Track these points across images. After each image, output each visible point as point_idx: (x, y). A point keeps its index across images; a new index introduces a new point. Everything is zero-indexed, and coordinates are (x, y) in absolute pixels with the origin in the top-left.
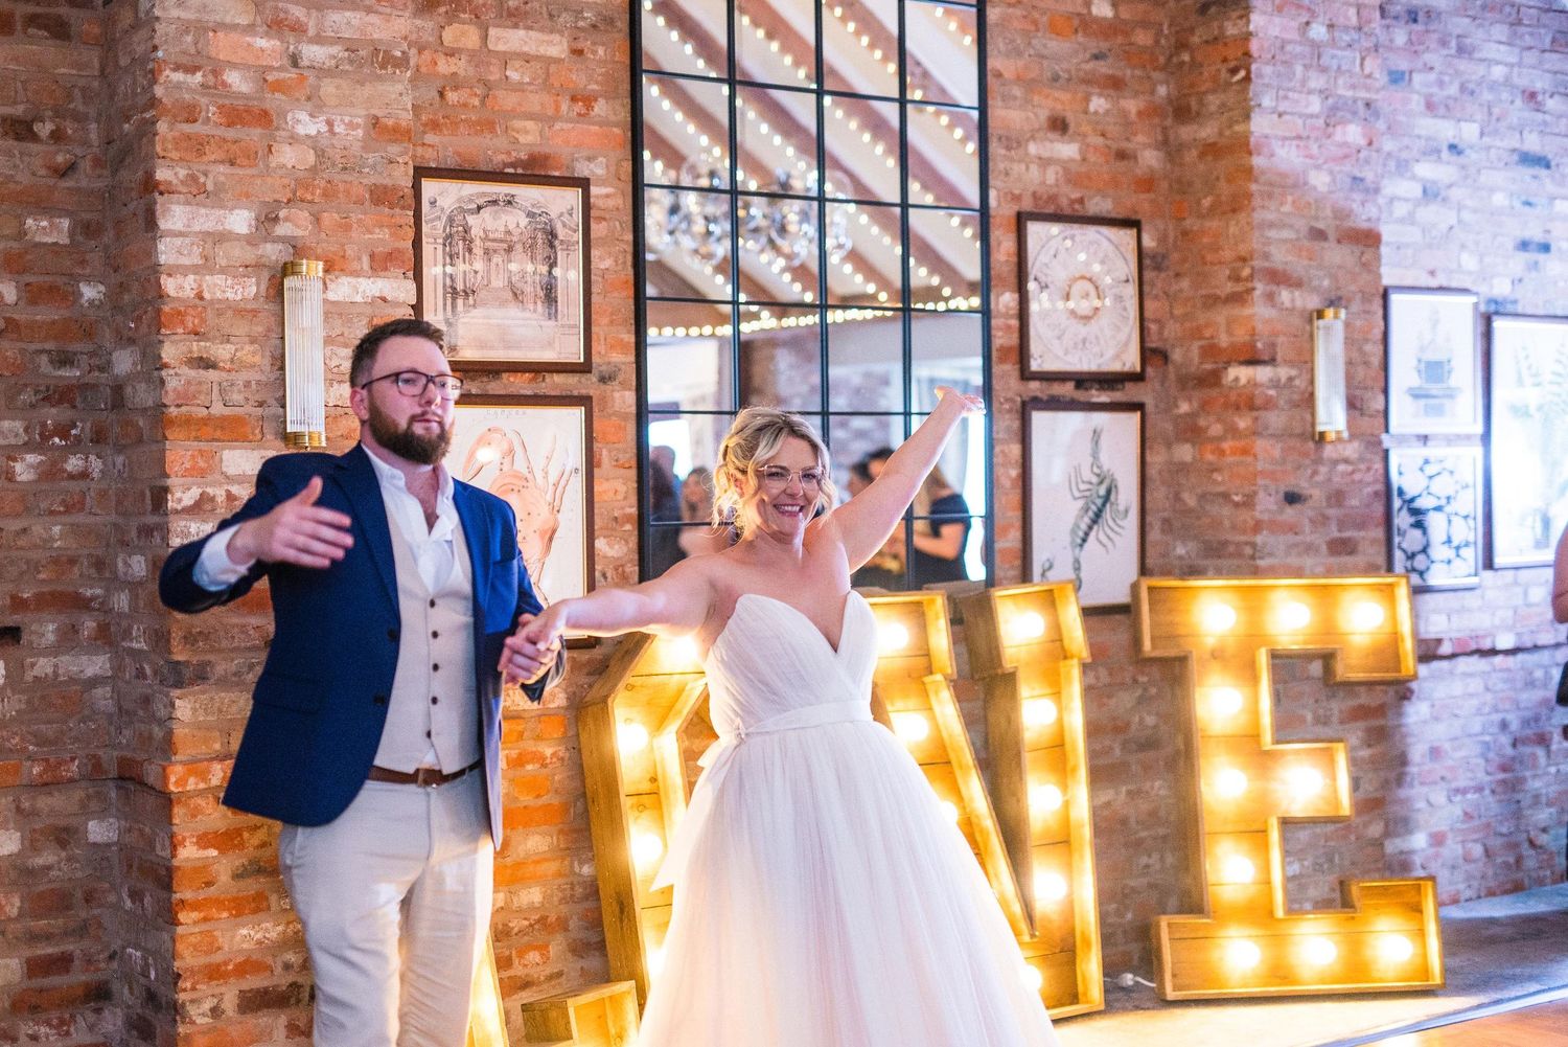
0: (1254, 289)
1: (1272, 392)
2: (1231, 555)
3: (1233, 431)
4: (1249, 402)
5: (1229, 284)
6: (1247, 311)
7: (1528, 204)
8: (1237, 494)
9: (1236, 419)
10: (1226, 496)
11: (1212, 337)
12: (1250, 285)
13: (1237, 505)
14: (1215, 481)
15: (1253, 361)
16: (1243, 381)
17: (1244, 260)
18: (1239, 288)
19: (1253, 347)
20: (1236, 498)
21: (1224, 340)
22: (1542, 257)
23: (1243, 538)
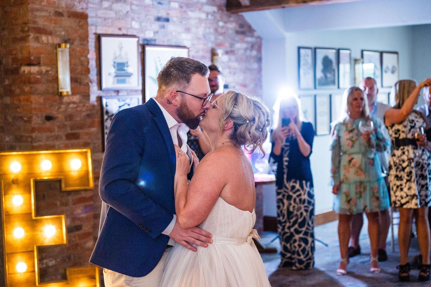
0: (29, 36)
1: (38, 77)
2: (24, 141)
3: (23, 92)
4: (29, 80)
5: (21, 33)
6: (27, 44)
7: (160, 3)
8: (25, 117)
9: (25, 87)
10: (21, 118)
11: (15, 54)
12: (28, 34)
13: (25, 121)
14: (18, 112)
15: (30, 64)
16: (26, 72)
17: (26, 24)
18: (24, 35)
19: (29, 58)
20: (25, 119)
21: (20, 56)
22: (166, 24)
23: (28, 135)
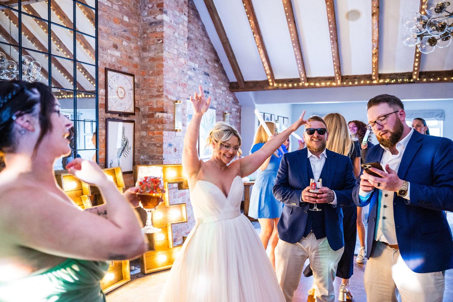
0: (163, 94)
1: (167, 120)
2: (156, 159)
3: (157, 129)
4: (162, 122)
5: (157, 93)
6: (161, 99)
7: (206, 83)
8: (158, 144)
9: (158, 126)
10: (155, 144)
11: (152, 105)
12: (162, 93)
13: (158, 147)
14: (152, 141)
15: (163, 112)
16: (160, 116)
17: (161, 87)
18: (160, 94)
19: (163, 108)
20: (158, 145)
21: (155, 106)
22: (207, 94)
23: (160, 155)
